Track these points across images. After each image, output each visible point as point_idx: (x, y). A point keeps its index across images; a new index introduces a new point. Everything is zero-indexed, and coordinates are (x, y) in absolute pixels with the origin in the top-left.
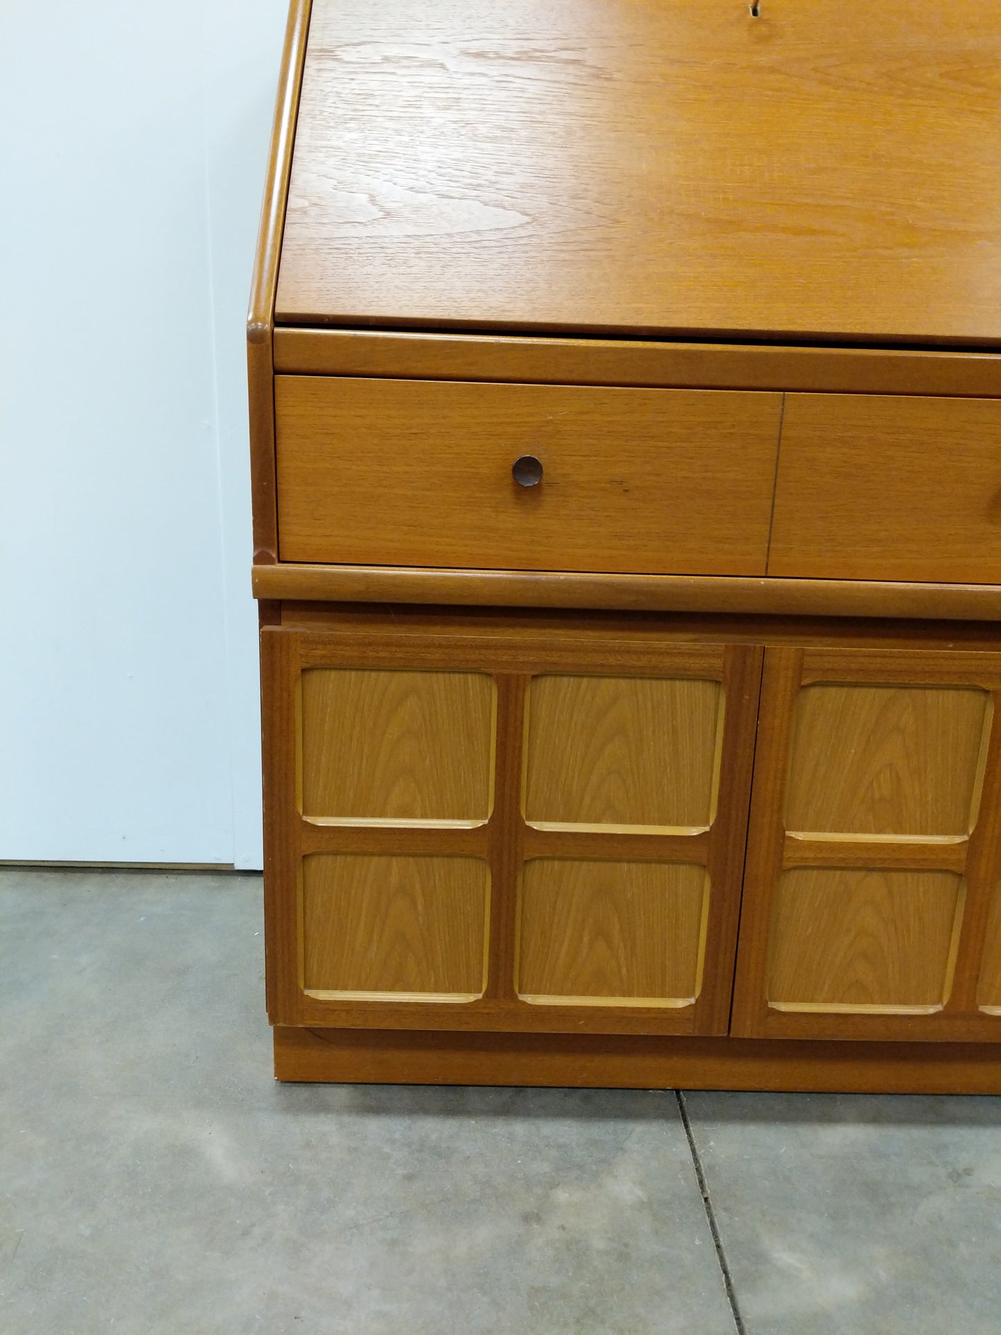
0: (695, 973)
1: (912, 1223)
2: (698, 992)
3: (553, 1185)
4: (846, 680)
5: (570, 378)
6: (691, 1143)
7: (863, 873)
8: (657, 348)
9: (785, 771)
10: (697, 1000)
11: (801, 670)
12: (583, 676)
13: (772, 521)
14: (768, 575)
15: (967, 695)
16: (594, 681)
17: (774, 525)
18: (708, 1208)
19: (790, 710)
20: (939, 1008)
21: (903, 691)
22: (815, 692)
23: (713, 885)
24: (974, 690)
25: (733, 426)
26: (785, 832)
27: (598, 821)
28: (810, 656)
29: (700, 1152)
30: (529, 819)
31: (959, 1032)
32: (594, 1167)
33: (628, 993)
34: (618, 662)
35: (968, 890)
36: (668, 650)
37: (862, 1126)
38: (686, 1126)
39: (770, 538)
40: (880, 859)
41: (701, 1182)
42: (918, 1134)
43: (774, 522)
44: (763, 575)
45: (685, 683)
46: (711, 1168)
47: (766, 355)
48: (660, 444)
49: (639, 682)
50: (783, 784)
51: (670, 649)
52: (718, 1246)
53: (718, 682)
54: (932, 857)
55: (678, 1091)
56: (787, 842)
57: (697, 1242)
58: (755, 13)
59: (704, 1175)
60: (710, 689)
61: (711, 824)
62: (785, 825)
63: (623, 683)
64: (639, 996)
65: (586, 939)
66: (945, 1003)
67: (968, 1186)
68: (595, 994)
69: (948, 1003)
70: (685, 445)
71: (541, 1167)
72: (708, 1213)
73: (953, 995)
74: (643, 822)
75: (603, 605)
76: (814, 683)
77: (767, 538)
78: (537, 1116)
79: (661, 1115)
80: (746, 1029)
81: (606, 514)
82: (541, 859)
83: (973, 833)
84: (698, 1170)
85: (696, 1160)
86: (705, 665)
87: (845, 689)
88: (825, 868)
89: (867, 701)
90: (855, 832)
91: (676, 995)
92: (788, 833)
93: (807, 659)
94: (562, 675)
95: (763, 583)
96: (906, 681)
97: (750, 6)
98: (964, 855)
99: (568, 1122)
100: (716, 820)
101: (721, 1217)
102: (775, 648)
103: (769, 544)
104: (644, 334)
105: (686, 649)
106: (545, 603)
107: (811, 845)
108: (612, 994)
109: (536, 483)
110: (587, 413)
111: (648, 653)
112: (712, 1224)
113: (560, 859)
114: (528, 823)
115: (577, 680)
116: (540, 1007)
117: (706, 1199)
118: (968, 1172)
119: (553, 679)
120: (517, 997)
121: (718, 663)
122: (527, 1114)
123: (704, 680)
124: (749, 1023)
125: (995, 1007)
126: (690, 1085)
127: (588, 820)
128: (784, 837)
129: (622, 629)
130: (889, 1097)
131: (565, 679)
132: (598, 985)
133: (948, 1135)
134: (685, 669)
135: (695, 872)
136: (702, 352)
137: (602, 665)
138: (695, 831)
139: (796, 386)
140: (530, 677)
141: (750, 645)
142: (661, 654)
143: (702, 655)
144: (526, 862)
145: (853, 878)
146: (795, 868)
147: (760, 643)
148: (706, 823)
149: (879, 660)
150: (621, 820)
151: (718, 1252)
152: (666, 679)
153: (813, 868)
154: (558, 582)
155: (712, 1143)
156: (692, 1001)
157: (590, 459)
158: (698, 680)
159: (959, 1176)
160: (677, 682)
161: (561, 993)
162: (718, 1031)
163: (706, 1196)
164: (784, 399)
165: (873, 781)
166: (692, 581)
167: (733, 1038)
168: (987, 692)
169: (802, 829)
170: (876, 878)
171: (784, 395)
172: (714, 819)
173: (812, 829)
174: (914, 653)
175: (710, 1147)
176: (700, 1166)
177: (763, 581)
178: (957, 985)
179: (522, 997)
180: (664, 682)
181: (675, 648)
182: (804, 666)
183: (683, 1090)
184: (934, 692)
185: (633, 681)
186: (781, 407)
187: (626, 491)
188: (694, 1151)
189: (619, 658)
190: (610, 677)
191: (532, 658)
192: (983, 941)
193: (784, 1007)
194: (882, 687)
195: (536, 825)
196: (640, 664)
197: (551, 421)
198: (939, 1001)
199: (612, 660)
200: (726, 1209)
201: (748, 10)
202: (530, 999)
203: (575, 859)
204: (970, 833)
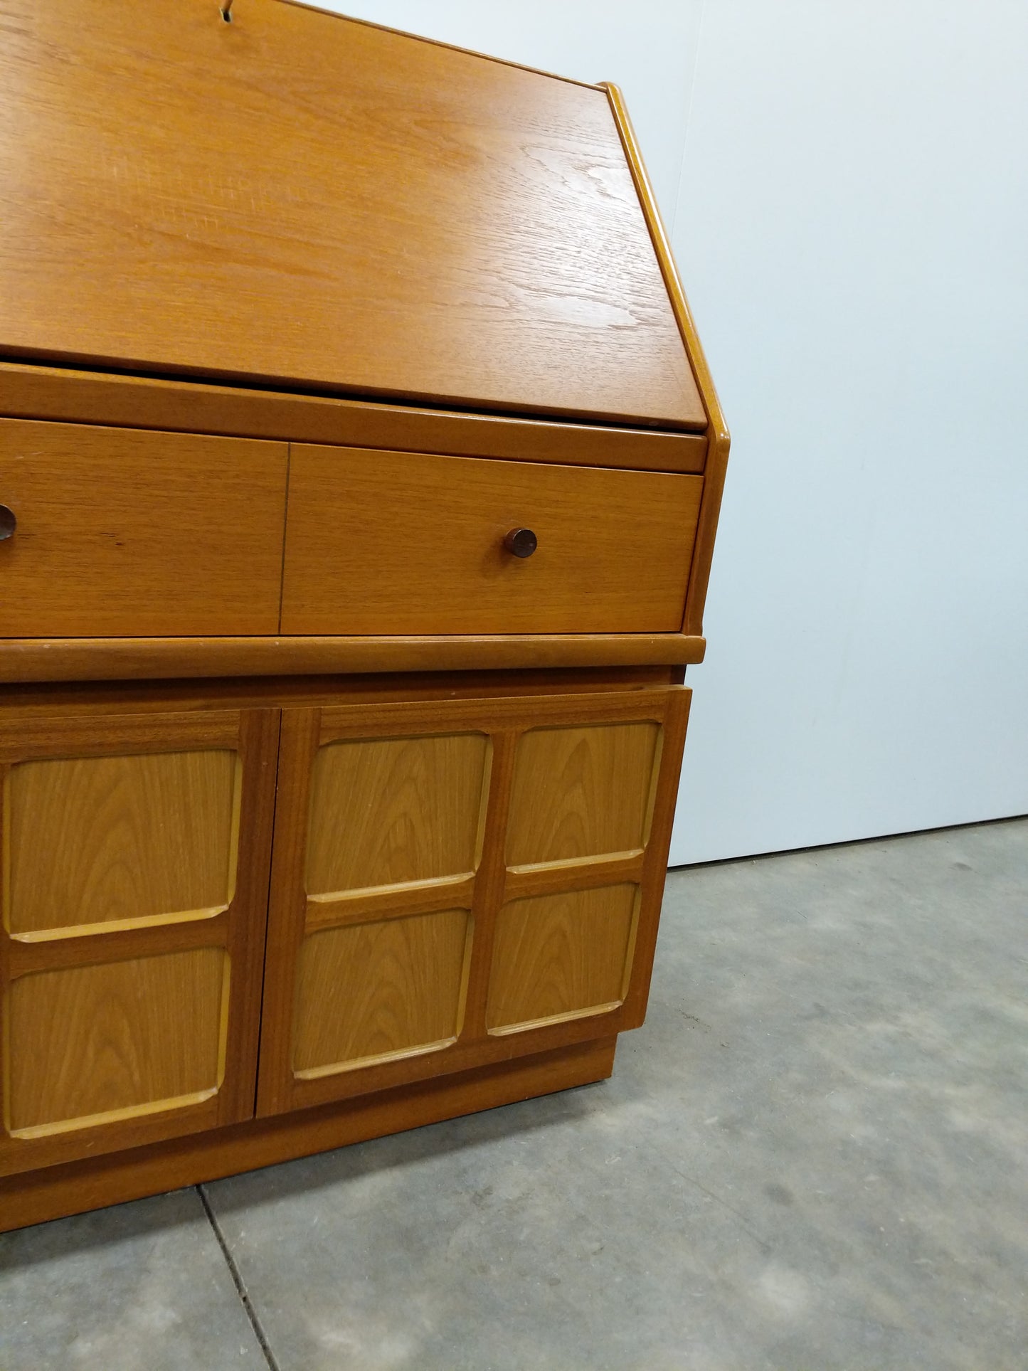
0: (216, 1064)
1: (446, 1260)
2: (220, 1080)
3: (70, 1338)
4: (362, 736)
5: (43, 412)
6: (220, 1239)
7: (381, 925)
8: (148, 385)
9: (305, 835)
10: (219, 1090)
11: (318, 729)
12: (77, 758)
13: (282, 577)
14: (281, 633)
15: (469, 739)
16: (91, 763)
17: (285, 582)
18: (249, 1307)
19: (310, 772)
20: (453, 1040)
21: (414, 742)
22: (332, 750)
23: (234, 967)
24: (477, 734)
25: (237, 476)
26: (306, 896)
27: (101, 919)
28: (327, 715)
29: (232, 1248)
30: (15, 930)
31: (474, 1058)
32: (116, 1301)
33: (142, 1099)
34: (119, 739)
35: (476, 924)
36: (178, 721)
37: (387, 1171)
38: (213, 1222)
39: (281, 594)
40: (397, 908)
41: (237, 1280)
42: (439, 1165)
43: (285, 578)
44: (277, 633)
45: (197, 755)
46: (245, 1262)
47: (269, 401)
48: (156, 492)
49: (144, 759)
50: (303, 849)
51: (180, 719)
52: (265, 1348)
53: (235, 751)
54: (445, 898)
55: (198, 1186)
56: (309, 908)
57: (243, 1351)
58: (227, 17)
59: (239, 1273)
60: (225, 758)
61: (230, 902)
62: (306, 891)
63: (125, 762)
64: (155, 1099)
65: (91, 1053)
66: (458, 1034)
67: (489, 1206)
68: (104, 1109)
69: (460, 1035)
70: (186, 494)
71: (54, 1320)
72: (249, 1314)
73: (465, 1026)
74: (154, 911)
75: (97, 676)
76: (332, 742)
77: (279, 595)
78: (41, 1260)
79: (184, 1218)
80: (272, 1106)
81: (95, 570)
82: (32, 974)
83: (479, 870)
84: (232, 1268)
85: (228, 1258)
86: (219, 734)
87: (362, 745)
88: (345, 927)
89: (382, 753)
90: (374, 885)
91: (196, 1088)
92: (310, 898)
93: (324, 719)
94: (50, 760)
95: (277, 643)
96: (418, 733)
97: (221, 9)
98: (471, 892)
99: (79, 1256)
100: (235, 898)
101: (262, 1314)
102: (292, 710)
103: (281, 601)
104: (131, 367)
105: (198, 719)
106: (25, 677)
107: (332, 906)
108: (124, 1104)
109: (9, 536)
110: (66, 454)
111: (155, 726)
112: (255, 1325)
113: (55, 970)
114: (14, 937)
115: (69, 763)
116: (39, 1140)
117: (245, 1299)
118: (488, 1191)
119: (39, 765)
120: (9, 1135)
121: (235, 729)
122: (28, 1261)
123: (218, 750)
124: (275, 1100)
125: (501, 1028)
126: (212, 1175)
127: (88, 921)
128: (305, 902)
129: (120, 700)
130: (409, 1134)
131: (55, 765)
132: (109, 1097)
133: (466, 1157)
134: (197, 740)
135: (214, 955)
136: (200, 393)
137: (101, 745)
138: (212, 912)
139: (302, 436)
140: (9, 766)
141: (266, 708)
142: (167, 726)
143: (216, 724)
144: (13, 981)
145: (372, 931)
146: (317, 932)
147: (276, 706)
148: (224, 901)
149: (392, 714)
150: (130, 914)
151: (266, 1354)
152: (176, 752)
153: (334, 929)
154: (43, 652)
155: (243, 1234)
156: (214, 1091)
157: (73, 507)
158: (211, 750)
159: (480, 1198)
160: (188, 755)
161: (63, 1117)
162: (244, 1116)
163: (243, 1295)
164: (289, 450)
165: (389, 833)
166: (201, 644)
167: (259, 1120)
168: (487, 735)
169: (323, 891)
170: (394, 927)
171: (289, 445)
172: (233, 897)
173: (333, 889)
174: (424, 704)
175: (242, 1239)
176: (233, 1263)
177: (277, 641)
178: (469, 1016)
179: (15, 1134)
180: (173, 756)
181: (185, 719)
182: (322, 726)
183: (204, 1183)
184: (442, 740)
185: (137, 758)
186: (287, 458)
187: (119, 544)
188: (224, 1248)
189: (121, 735)
190: (111, 756)
191: (10, 744)
192: (489, 969)
193: (311, 1074)
194: (396, 740)
195: (26, 937)
196: (146, 739)
197: (20, 461)
198: (453, 1033)
199: (111, 737)
200: (266, 1304)
201: (219, 13)
202: (26, 1134)
203: (73, 967)
204: (476, 869)
